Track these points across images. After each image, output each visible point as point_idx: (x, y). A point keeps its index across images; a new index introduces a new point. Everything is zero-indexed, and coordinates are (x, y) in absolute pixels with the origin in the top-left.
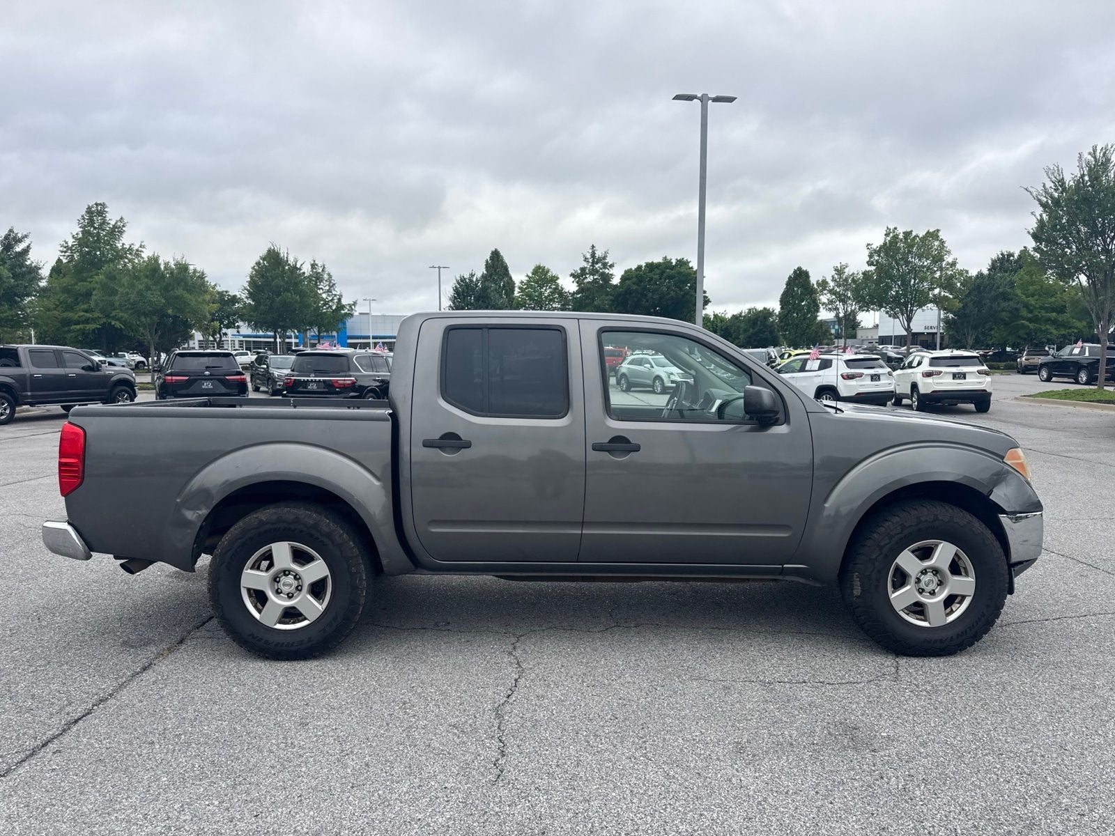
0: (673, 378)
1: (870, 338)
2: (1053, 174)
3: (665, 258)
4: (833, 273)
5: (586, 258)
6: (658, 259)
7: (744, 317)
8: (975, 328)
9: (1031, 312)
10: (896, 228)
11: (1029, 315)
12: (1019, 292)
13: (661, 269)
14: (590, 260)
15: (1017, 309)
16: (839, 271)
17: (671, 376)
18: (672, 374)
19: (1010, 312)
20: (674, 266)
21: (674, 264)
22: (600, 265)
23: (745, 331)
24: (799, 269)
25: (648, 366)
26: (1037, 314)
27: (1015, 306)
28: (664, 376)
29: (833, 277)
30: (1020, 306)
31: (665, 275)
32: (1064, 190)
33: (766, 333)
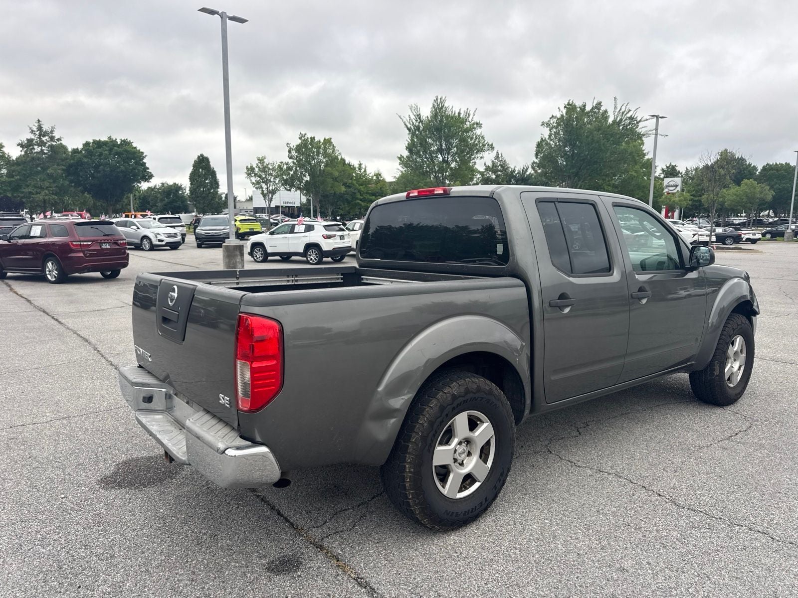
0: (159, 237)
1: (245, 208)
2: (415, 110)
3: (110, 138)
4: (257, 162)
5: (32, 131)
6: (104, 138)
7: (159, 189)
8: (332, 205)
9: (361, 195)
10: (305, 134)
11: (361, 197)
12: (355, 182)
13: (109, 147)
14: (37, 133)
15: (355, 193)
16: (261, 160)
17: (158, 236)
18: (158, 234)
19: (351, 195)
20: (119, 145)
21: (119, 143)
22: (47, 138)
23: (162, 200)
24: (202, 155)
25: (135, 227)
26: (365, 196)
27: (354, 191)
28: (151, 236)
29: (257, 165)
30: (356, 191)
31: (113, 152)
32: (421, 121)
33: (178, 203)
